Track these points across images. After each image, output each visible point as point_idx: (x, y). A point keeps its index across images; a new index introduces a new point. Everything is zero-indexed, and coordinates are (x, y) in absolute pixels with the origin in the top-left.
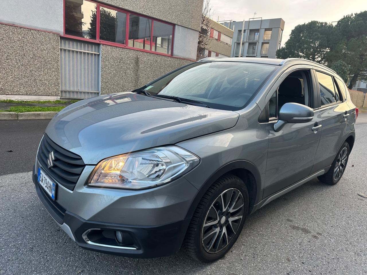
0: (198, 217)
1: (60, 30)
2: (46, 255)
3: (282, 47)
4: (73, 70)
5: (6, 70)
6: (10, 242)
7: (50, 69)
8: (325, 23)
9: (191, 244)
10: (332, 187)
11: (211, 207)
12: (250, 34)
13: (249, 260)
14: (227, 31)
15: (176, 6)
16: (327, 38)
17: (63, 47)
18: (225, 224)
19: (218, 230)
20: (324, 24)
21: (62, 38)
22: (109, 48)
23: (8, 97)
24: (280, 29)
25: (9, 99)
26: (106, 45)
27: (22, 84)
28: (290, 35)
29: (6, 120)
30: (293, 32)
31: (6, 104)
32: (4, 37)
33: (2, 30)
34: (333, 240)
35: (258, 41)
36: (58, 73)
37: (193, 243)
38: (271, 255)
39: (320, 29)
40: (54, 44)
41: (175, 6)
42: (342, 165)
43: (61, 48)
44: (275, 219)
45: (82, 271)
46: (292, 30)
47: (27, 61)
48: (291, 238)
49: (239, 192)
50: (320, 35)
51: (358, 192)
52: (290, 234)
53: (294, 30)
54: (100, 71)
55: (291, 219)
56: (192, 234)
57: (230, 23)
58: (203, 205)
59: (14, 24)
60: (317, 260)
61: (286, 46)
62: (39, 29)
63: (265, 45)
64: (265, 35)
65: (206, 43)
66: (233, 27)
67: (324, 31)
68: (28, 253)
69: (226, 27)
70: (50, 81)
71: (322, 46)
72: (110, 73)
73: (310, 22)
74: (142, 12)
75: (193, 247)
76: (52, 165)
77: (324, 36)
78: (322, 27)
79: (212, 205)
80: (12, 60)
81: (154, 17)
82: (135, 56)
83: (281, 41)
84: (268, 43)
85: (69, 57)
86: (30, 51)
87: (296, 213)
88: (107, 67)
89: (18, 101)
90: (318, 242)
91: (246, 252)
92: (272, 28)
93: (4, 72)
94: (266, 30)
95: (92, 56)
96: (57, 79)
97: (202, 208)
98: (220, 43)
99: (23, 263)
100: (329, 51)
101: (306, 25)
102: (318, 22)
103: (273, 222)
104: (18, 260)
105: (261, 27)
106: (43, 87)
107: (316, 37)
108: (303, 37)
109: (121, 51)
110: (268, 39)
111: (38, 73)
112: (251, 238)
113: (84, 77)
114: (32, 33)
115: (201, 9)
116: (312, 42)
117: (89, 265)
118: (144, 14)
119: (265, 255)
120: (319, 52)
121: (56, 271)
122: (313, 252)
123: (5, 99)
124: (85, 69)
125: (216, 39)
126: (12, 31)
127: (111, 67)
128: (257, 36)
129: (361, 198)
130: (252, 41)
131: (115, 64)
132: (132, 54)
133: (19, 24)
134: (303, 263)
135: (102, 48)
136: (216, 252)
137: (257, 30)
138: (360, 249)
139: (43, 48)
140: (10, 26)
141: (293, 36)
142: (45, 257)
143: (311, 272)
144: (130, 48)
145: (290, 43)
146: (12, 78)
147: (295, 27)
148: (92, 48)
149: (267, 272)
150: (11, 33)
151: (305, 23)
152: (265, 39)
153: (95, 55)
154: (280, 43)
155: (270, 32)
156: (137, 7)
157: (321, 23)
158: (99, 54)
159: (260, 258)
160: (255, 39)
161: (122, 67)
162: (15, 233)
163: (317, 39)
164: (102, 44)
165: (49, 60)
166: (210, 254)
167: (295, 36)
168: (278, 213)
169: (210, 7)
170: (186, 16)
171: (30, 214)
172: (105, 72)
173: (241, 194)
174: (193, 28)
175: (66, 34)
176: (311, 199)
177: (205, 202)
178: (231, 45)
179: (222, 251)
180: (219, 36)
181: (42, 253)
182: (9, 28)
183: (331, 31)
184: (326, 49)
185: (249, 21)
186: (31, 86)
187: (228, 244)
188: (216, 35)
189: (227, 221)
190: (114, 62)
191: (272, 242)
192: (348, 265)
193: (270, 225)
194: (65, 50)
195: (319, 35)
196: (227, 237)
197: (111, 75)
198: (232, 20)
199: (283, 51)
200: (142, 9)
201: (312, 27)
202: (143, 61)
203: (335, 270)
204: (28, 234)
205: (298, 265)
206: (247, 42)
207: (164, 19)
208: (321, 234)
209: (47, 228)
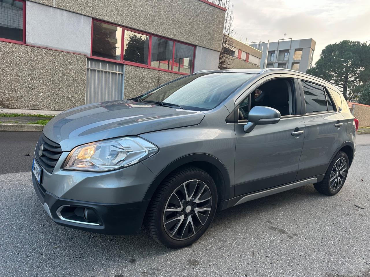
0: (158, 202)
1: (87, 52)
2: (32, 233)
3: (313, 67)
4: (98, 88)
5: (38, 88)
6: (5, 222)
7: (77, 87)
8: (358, 42)
9: (152, 226)
10: (329, 198)
11: (172, 194)
12: (279, 55)
13: (214, 250)
14: (255, 52)
15: (198, 28)
16: (360, 57)
17: (90, 67)
18: (191, 213)
19: (182, 217)
20: (356, 43)
21: (89, 59)
22: (132, 68)
23: (39, 112)
24: (311, 49)
25: (39, 114)
26: (129, 65)
27: (51, 100)
28: (321, 55)
29: (33, 131)
30: (324, 52)
31: (35, 118)
32: (38, 59)
33: (36, 52)
34: (307, 241)
35: (288, 62)
36: (84, 90)
37: (154, 225)
38: (238, 248)
39: (352, 48)
40: (81, 64)
41: (196, 29)
42: (340, 176)
43: (88, 68)
44: (255, 220)
45: (58, 247)
46: (322, 50)
47: (56, 79)
48: (264, 236)
49: (205, 185)
50: (353, 54)
51: (356, 204)
52: (265, 233)
53: (325, 49)
54: (123, 89)
55: (272, 221)
56: (153, 217)
57: (259, 44)
58: (164, 191)
59: (47, 47)
60: (283, 255)
61: (317, 66)
62: (68, 51)
63: (295, 65)
64: (295, 56)
65: (228, 63)
66: (262, 48)
67: (357, 50)
68: (17, 231)
69: (254, 48)
70: (76, 98)
71: (355, 65)
72: (132, 91)
73: (342, 41)
74: (164, 35)
75: (154, 229)
76: (41, 154)
77: (357, 55)
78: (355, 46)
79: (174, 193)
80: (43, 79)
81: (176, 39)
82: (157, 76)
83: (312, 61)
84: (298, 63)
85: (95, 76)
86: (60, 71)
87: (279, 216)
88: (129, 85)
89: (47, 116)
90: (290, 242)
91: (214, 244)
92: (302, 49)
93: (36, 89)
94: (296, 50)
95: (116, 75)
96: (83, 96)
97: (162, 193)
98: (248, 64)
99: (11, 237)
100: (363, 70)
101: (338, 44)
102: (350, 41)
103: (252, 222)
104: (8, 235)
105: (290, 48)
106: (69, 103)
107: (349, 56)
108: (334, 56)
109: (144, 71)
110: (298, 59)
111: (66, 91)
112: (224, 233)
113: (108, 95)
114: (62, 55)
115: (222, 30)
116: (344, 62)
117: (65, 243)
118: (166, 36)
119: (231, 248)
120: (352, 72)
121: (36, 245)
122: (282, 249)
123: (35, 114)
124: (109, 87)
125: (244, 60)
126: (45, 53)
127: (133, 86)
128: (287, 56)
129: (357, 208)
130: (281, 61)
131: (138, 83)
132: (154, 74)
133: (51, 47)
134: (267, 257)
135: (125, 68)
136: (181, 239)
137: (287, 51)
138: (333, 251)
139: (72, 68)
140: (44, 48)
141: (324, 55)
142: (31, 234)
143: (272, 264)
144: (152, 68)
145: (320, 63)
146: (43, 95)
147: (325, 47)
148: (116, 68)
149: (228, 260)
150: (44, 55)
151: (336, 43)
152: (296, 59)
153: (119, 74)
154: (311, 63)
155: (300, 53)
156: (159, 30)
157: (353, 42)
158: (122, 73)
159: (225, 249)
160: (285, 60)
161: (144, 85)
162: (12, 216)
163: (349, 58)
164: (126, 64)
165: (77, 78)
166: (174, 239)
167: (325, 55)
168: (261, 215)
169: (232, 28)
170: (207, 37)
171: (28, 202)
172: (128, 90)
173: (208, 187)
174: (214, 49)
175: (92, 55)
176: (301, 206)
177: (166, 189)
178: (260, 65)
179: (187, 240)
180: (247, 57)
181: (28, 231)
182: (42, 51)
183: (364, 50)
184: (360, 68)
185: (279, 42)
186: (59, 102)
187: (195, 234)
188: (244, 56)
189: (192, 211)
190: (137, 81)
191: (243, 238)
192: (314, 262)
193: (248, 224)
194: (91, 70)
195: (351, 54)
196: (193, 226)
197: (134, 93)
198: (261, 42)
199: (313, 71)
200: (164, 32)
201: (343, 46)
202: (164, 81)
203: (298, 265)
204: (22, 217)
205: (261, 258)
206: (276, 63)
207: (185, 41)
208: (297, 235)
209: (39, 214)
